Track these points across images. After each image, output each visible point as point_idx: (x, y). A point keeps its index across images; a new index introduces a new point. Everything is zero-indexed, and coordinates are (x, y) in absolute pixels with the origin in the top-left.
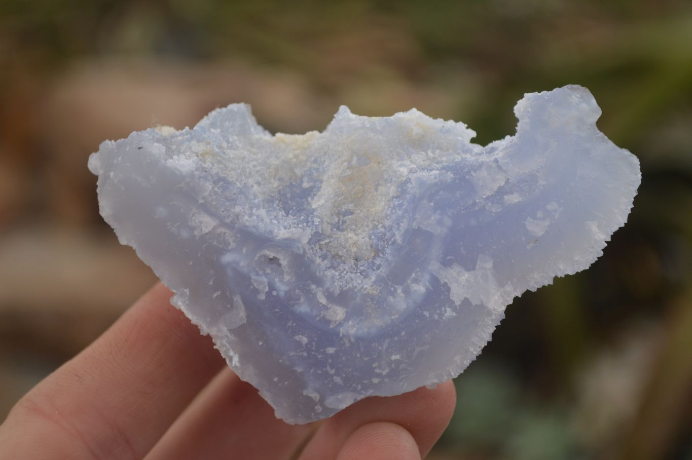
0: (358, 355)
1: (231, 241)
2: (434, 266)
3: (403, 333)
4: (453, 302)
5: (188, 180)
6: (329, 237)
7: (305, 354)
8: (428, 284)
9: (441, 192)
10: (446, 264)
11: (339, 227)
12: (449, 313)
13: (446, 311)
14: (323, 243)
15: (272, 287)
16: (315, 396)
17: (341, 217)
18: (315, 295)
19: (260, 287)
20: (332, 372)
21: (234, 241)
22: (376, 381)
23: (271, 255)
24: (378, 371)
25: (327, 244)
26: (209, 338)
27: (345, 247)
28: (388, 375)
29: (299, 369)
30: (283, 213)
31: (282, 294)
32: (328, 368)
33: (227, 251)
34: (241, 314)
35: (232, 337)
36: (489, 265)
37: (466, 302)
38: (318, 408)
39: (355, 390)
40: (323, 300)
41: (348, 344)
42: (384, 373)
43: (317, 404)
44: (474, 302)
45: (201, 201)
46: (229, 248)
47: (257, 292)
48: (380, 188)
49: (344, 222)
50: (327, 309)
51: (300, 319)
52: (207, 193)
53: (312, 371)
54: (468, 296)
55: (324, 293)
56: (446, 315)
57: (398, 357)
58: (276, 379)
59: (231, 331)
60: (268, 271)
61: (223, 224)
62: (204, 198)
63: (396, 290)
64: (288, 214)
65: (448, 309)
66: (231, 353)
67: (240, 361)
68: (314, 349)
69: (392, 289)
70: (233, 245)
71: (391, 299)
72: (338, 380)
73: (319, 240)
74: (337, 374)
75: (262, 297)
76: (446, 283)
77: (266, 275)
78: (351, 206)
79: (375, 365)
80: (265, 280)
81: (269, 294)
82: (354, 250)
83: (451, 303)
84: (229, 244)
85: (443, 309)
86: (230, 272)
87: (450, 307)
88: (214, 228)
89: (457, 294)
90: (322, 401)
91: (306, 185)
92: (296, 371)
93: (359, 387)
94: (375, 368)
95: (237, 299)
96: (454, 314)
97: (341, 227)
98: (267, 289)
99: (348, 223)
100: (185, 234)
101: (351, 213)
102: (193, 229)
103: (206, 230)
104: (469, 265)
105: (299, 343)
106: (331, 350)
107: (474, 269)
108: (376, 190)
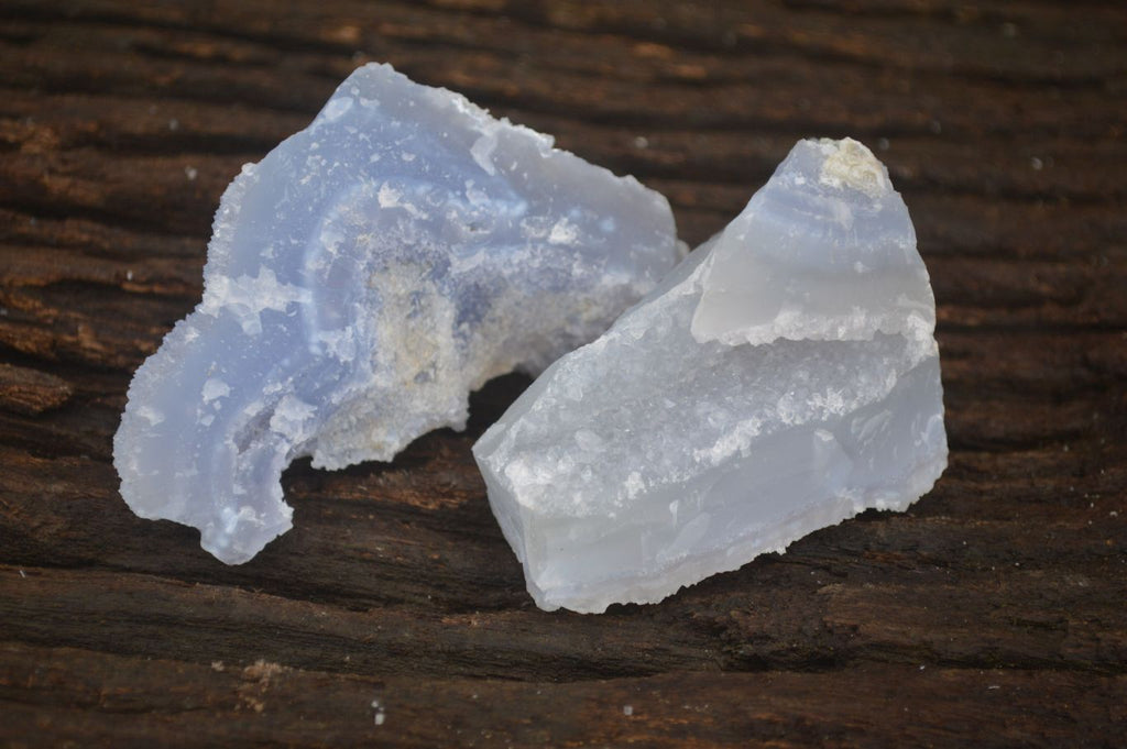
0: (346, 165)
1: (528, 228)
2: (306, 298)
3: (310, 209)
4: (269, 267)
5: (602, 271)
6: (424, 280)
7: (397, 143)
8: (304, 274)
9: (337, 378)
10: (294, 306)
11: (417, 296)
12: (268, 253)
13: (273, 253)
14: (429, 270)
15: (464, 198)
16: (364, 102)
17: (418, 308)
18: (419, 208)
19: (474, 194)
20: (362, 136)
21: (524, 229)
22: (315, 145)
23: (480, 232)
24: (318, 157)
25: (423, 270)
26: (498, 117)
27: (403, 275)
28: (305, 157)
29: (396, 124)
30: (481, 284)
31: (451, 195)
32: (367, 138)
33: (526, 216)
34: (481, 156)
35: (476, 128)
36: (246, 326)
37: (255, 275)
38: (356, 92)
39: (330, 126)
40: (409, 206)
41: (362, 171)
42: (310, 158)
43: (359, 95)
44: (245, 277)
45: (577, 255)
46: (525, 220)
47: (477, 187)
48: (393, 357)
49: (413, 303)
50: (401, 200)
51: (419, 176)
52: (575, 265)
53: (382, 128)
54: (254, 281)
55: (412, 215)
56: (271, 250)
57: (304, 181)
58: (412, 104)
59: (479, 135)
60: (475, 214)
61: (544, 240)
62: (576, 259)
63: (339, 251)
64: (477, 286)
65: (271, 257)
66: (467, 111)
67: (454, 106)
68: (392, 152)
69: (343, 251)
70: (523, 224)
71: (341, 239)
72: (353, 131)
73: (434, 270)
74: (356, 136)
75: (469, 184)
76: (285, 284)
77: (475, 209)
78: (412, 324)
79: (323, 163)
80: (473, 202)
81: (464, 190)
82: (393, 278)
83: (270, 265)
84: (527, 224)
85: (277, 255)
86: (512, 194)
87: (269, 260)
88: (550, 233)
89: (267, 278)
90: (356, 101)
91: (465, 326)
92: (397, 120)
93: (327, 132)
94: (322, 159)
95: (490, 170)
96: (262, 254)
97: (414, 296)
98: (467, 193)
99: (409, 304)
100: (575, 213)
101: (409, 317)
102: (570, 223)
103: (556, 227)
104: (268, 316)
105: (409, 152)
106: (375, 158)
107: (261, 313)
108: (396, 354)
